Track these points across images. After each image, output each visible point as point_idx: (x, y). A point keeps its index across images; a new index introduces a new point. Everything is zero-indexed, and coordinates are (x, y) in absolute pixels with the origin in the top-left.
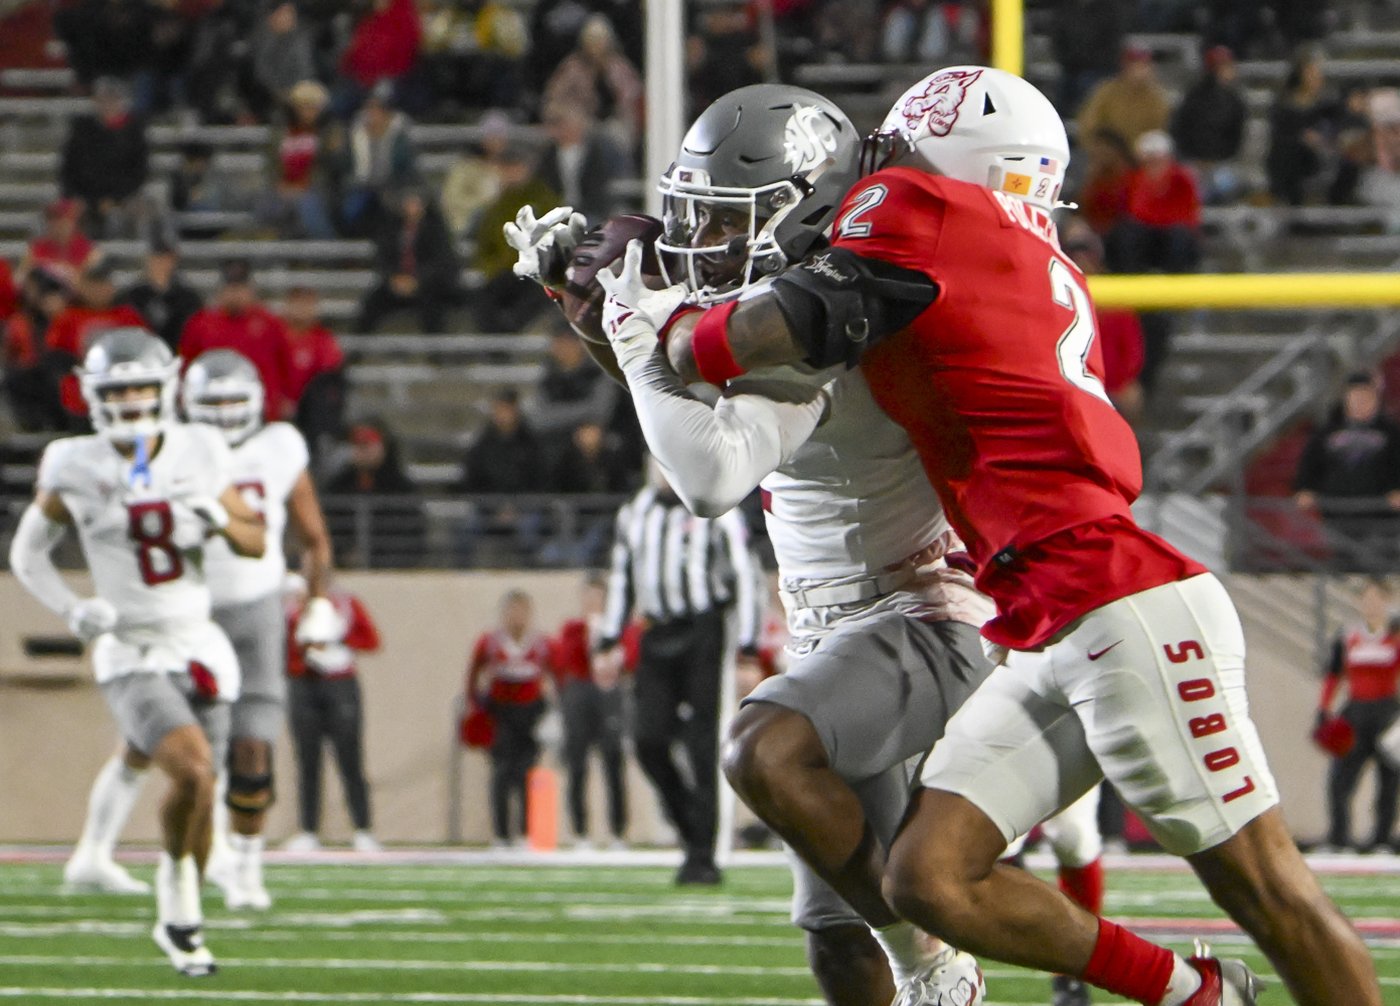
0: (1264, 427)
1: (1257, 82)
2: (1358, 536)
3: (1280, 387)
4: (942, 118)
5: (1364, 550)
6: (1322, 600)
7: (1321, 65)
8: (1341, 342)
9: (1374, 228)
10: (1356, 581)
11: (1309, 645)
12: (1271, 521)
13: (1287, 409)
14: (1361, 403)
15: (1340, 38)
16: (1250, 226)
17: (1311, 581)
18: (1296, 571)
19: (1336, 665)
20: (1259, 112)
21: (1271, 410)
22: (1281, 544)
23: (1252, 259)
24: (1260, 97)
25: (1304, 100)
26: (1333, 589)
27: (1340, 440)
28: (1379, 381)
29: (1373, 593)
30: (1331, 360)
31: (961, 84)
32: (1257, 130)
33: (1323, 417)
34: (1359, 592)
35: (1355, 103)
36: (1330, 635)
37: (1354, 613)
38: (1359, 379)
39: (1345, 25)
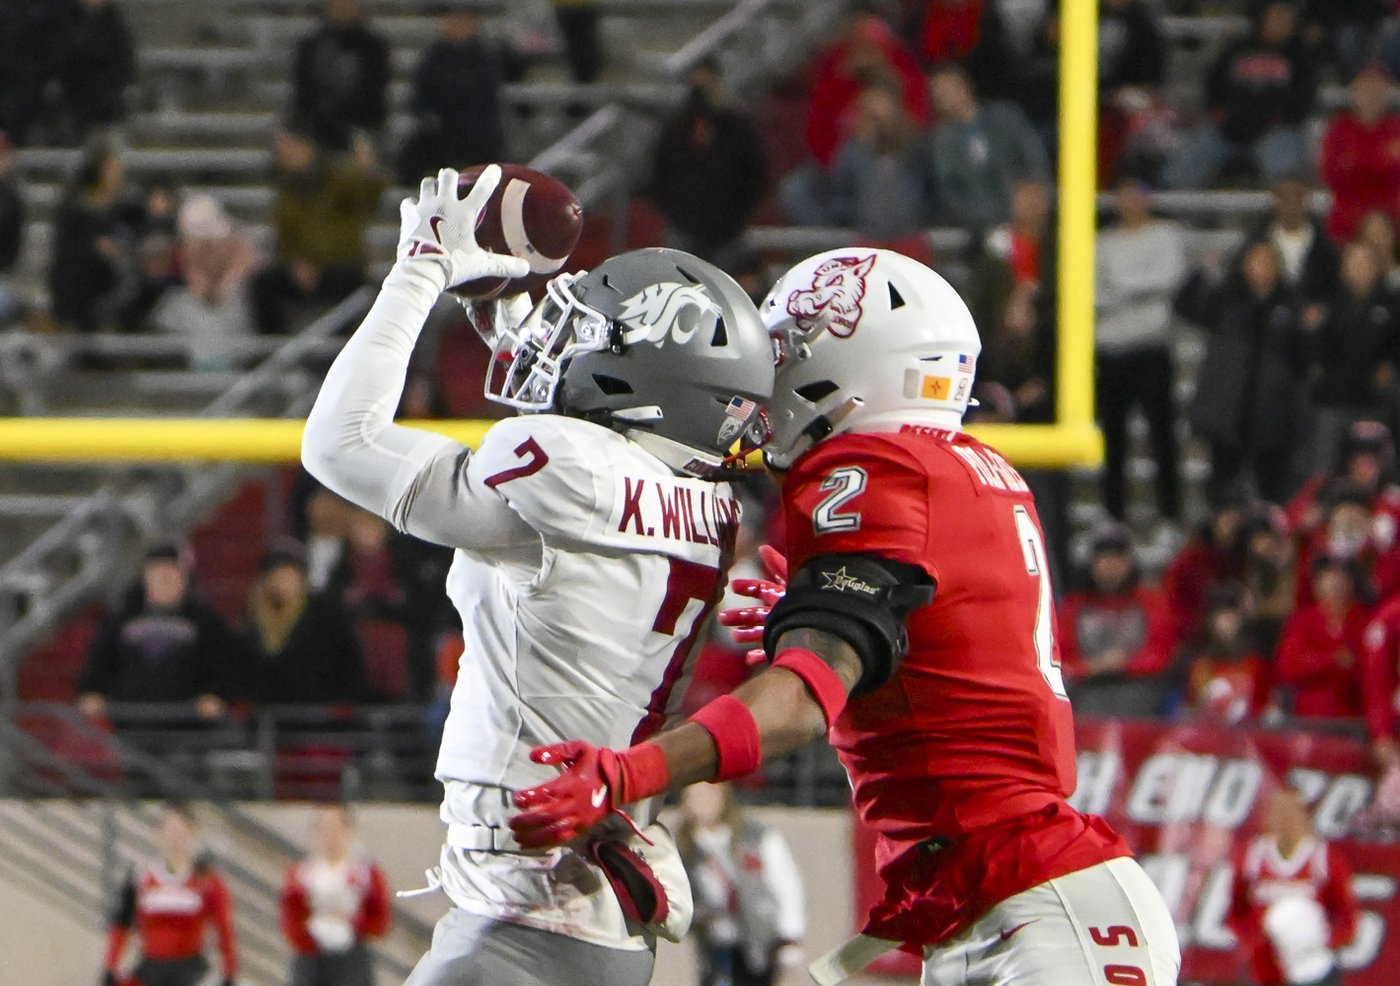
0: (41, 612)
1: (38, 175)
2: (156, 751)
3: (64, 562)
4: (842, 315)
5: (164, 772)
6: (111, 830)
7: (124, 156)
8: (140, 506)
9: (177, 362)
10: (153, 808)
11: (93, 890)
12: (49, 732)
13: (72, 588)
14: (165, 584)
15: (142, 121)
16: (27, 357)
17: (96, 808)
18: (79, 795)
19: (126, 912)
20: (42, 213)
21: (52, 590)
22: (59, 760)
23: (30, 400)
24: (42, 194)
25: (99, 201)
26: (125, 818)
27: (138, 630)
28: (188, 556)
29: (174, 821)
30: (128, 528)
31: (856, 273)
32: (39, 236)
33: (115, 601)
34: (154, 823)
35: (159, 204)
36: (119, 876)
37: (150, 850)
38: (165, 553)
39: (151, 105)
